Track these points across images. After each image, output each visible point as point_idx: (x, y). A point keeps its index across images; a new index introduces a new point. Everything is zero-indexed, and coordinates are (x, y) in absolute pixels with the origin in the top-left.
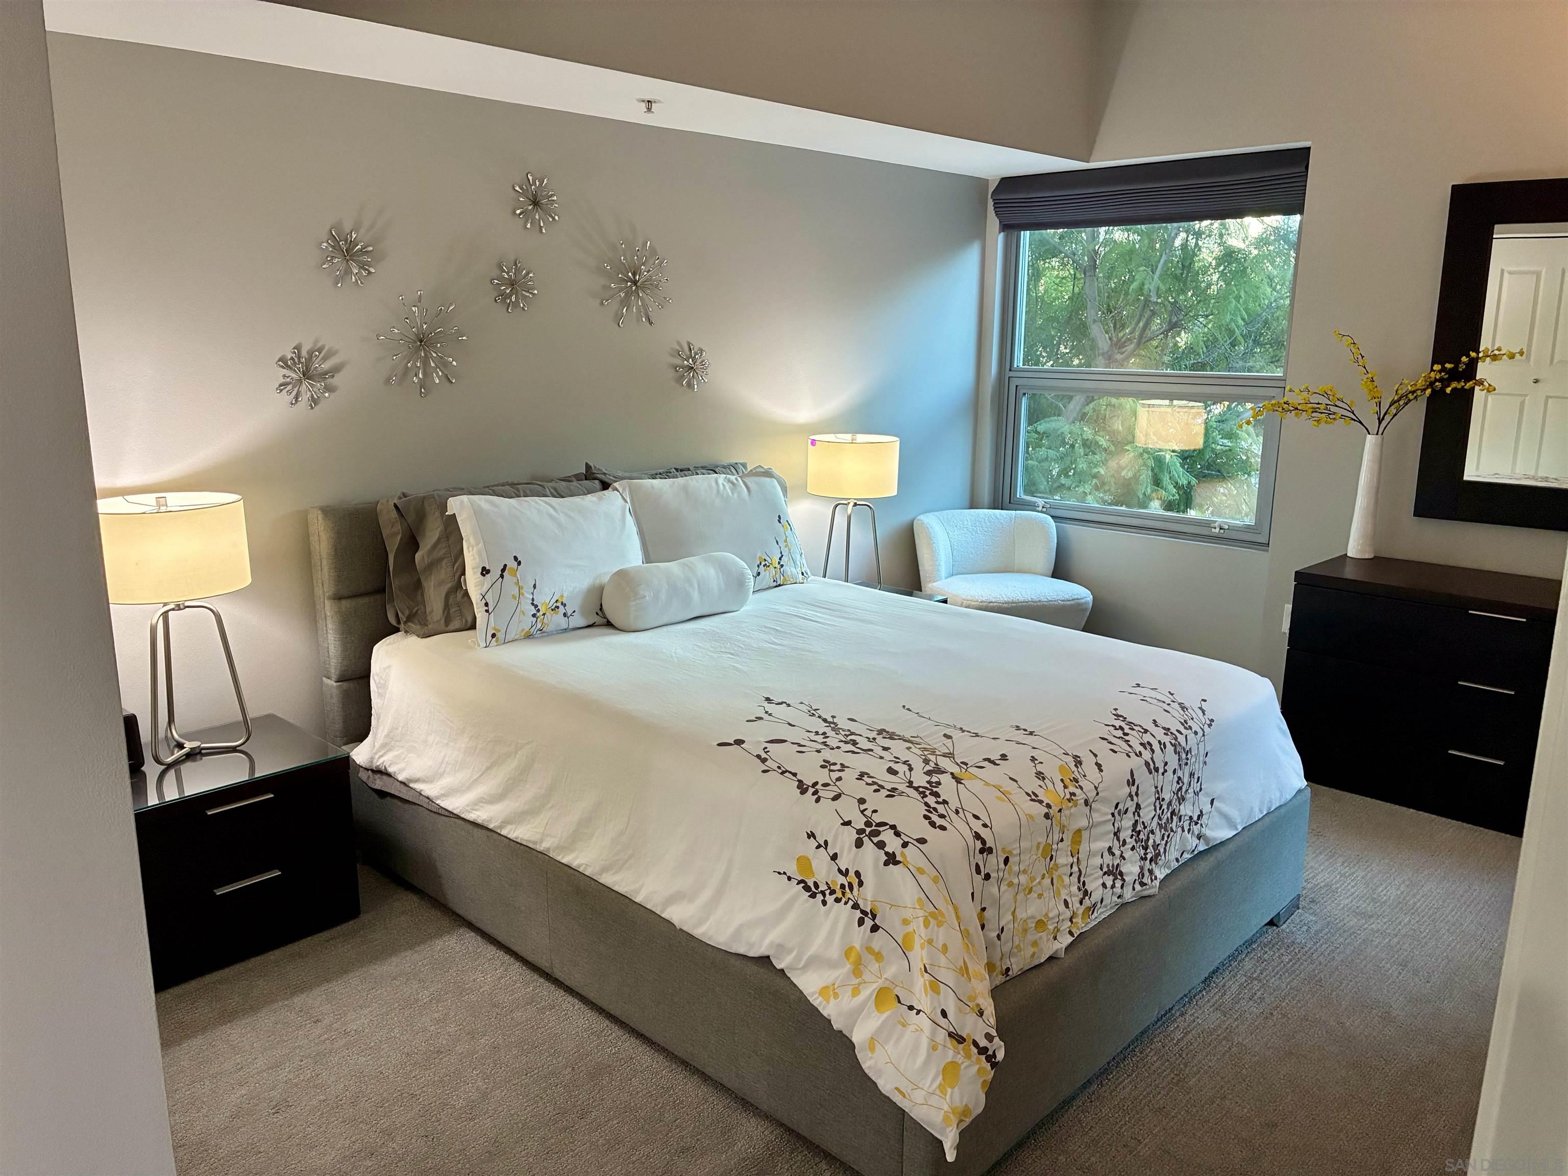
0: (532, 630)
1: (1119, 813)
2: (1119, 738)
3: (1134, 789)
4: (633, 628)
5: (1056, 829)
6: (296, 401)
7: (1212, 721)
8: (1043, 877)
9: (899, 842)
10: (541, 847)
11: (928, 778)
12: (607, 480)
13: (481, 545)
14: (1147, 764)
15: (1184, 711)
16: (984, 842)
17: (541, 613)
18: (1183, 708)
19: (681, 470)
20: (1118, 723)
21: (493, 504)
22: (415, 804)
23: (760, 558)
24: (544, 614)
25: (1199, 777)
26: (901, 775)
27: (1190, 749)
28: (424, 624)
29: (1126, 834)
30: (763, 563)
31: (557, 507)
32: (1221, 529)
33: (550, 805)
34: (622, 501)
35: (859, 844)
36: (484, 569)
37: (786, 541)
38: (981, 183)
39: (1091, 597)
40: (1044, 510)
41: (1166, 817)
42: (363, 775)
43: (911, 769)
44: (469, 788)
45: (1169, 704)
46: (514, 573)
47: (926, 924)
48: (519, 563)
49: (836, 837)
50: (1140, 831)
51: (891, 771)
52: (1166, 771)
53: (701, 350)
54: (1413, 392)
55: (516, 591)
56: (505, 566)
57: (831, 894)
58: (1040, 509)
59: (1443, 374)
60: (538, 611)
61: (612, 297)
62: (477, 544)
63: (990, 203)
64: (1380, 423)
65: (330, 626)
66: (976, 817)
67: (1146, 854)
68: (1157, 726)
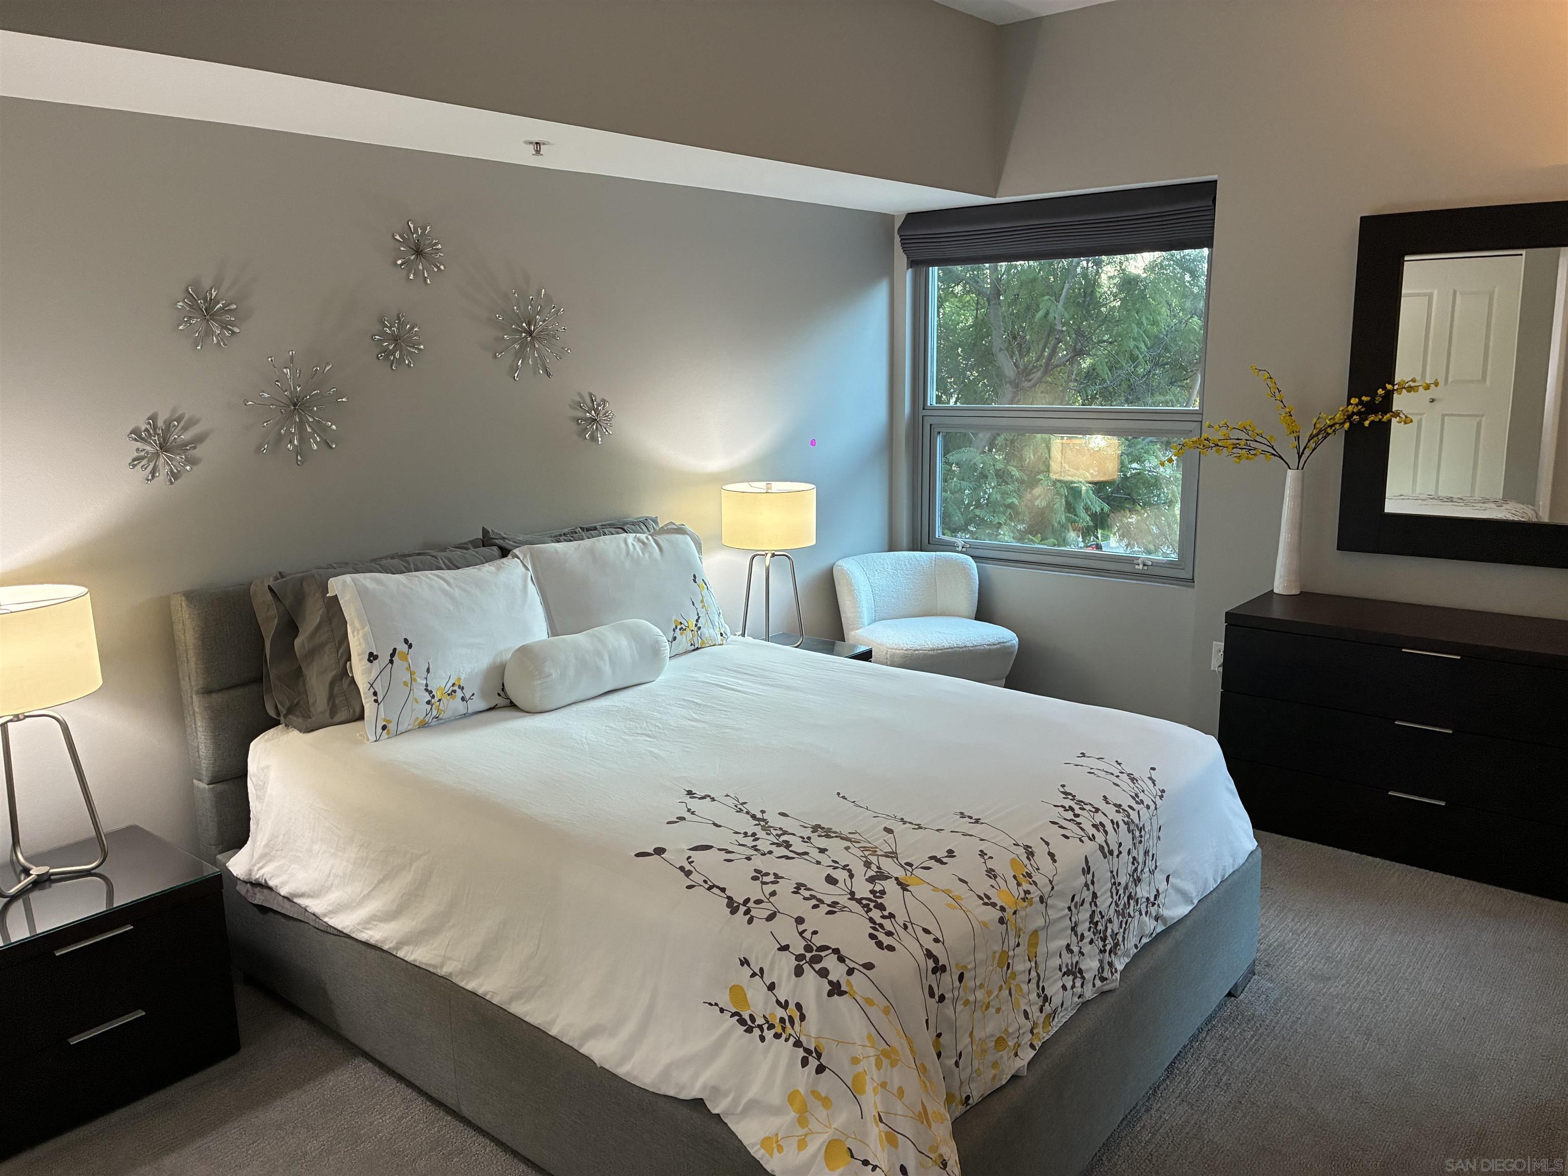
0: (427, 719)
1: (1076, 907)
2: (1070, 820)
3: (1090, 877)
4: (538, 709)
5: (1012, 933)
6: (153, 477)
7: (1163, 791)
8: (1001, 988)
9: (843, 968)
10: (444, 971)
11: (871, 886)
12: (508, 547)
13: (367, 628)
14: (1101, 848)
15: (1134, 783)
16: (936, 960)
17: (436, 699)
18: (1133, 780)
19: (588, 530)
20: (1068, 803)
21: (379, 582)
22: (300, 921)
23: (676, 621)
24: (439, 700)
25: (1153, 854)
26: (841, 884)
27: (1144, 825)
28: (307, 716)
29: (1083, 928)
30: (679, 627)
31: (451, 581)
32: (1144, 565)
33: (450, 924)
34: (523, 569)
35: (799, 972)
36: (371, 654)
37: (702, 601)
38: (885, 219)
39: (1017, 639)
40: (964, 549)
41: (1123, 902)
42: (242, 889)
43: (851, 876)
44: (360, 903)
45: (1118, 776)
46: (404, 657)
47: (879, 1065)
48: (410, 646)
49: (772, 963)
50: (1097, 922)
51: (831, 880)
52: (1120, 853)
53: (604, 401)
54: (1331, 426)
55: (407, 678)
56: (395, 650)
57: (769, 1029)
58: (960, 549)
59: (1360, 407)
60: (433, 697)
61: (506, 349)
62: (363, 628)
63: (897, 239)
64: (1300, 457)
65: (199, 724)
66: (926, 931)
67: (1104, 946)
68: (1108, 803)
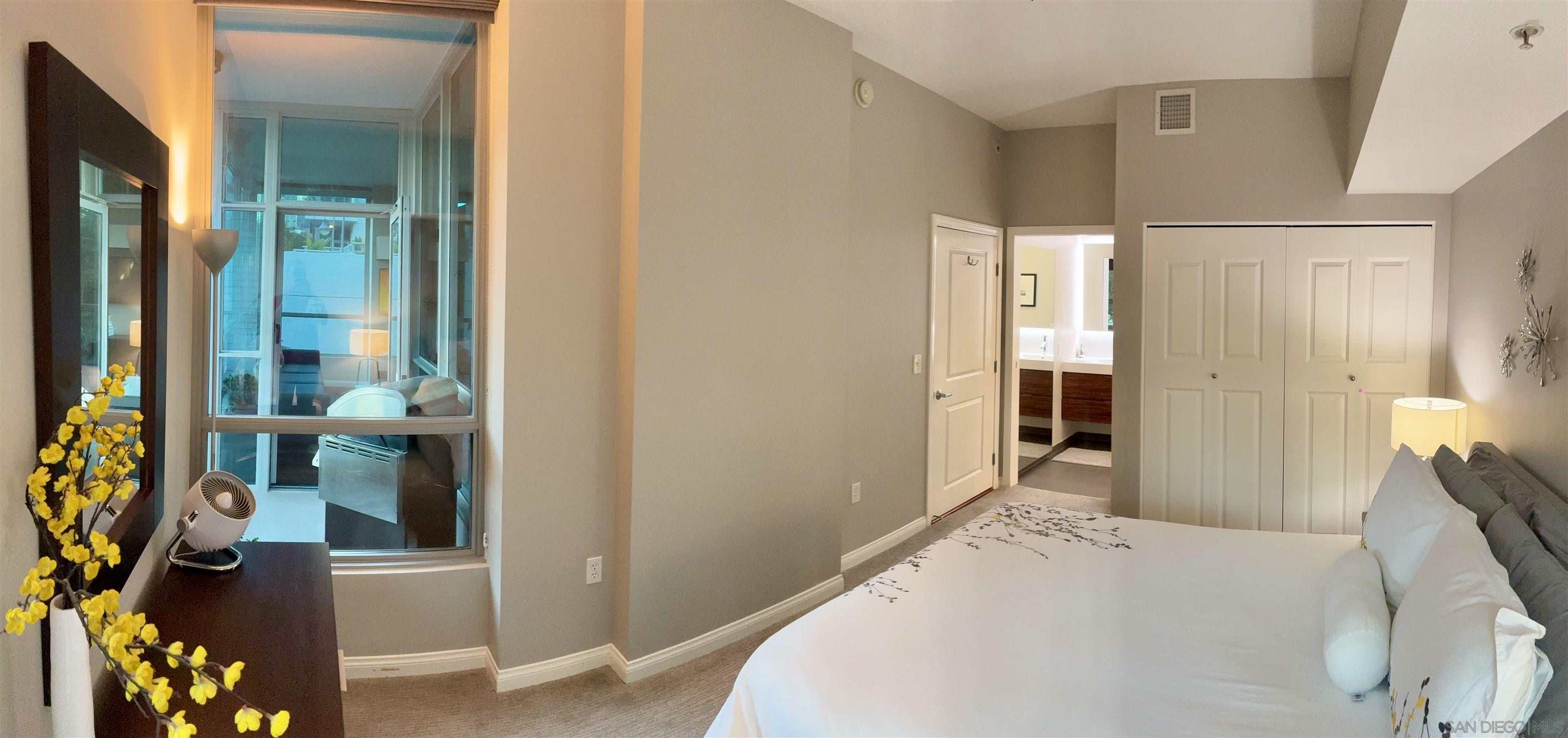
11: (1012, 512)
26: (1024, 512)
43: (1021, 515)
51: (1028, 512)
